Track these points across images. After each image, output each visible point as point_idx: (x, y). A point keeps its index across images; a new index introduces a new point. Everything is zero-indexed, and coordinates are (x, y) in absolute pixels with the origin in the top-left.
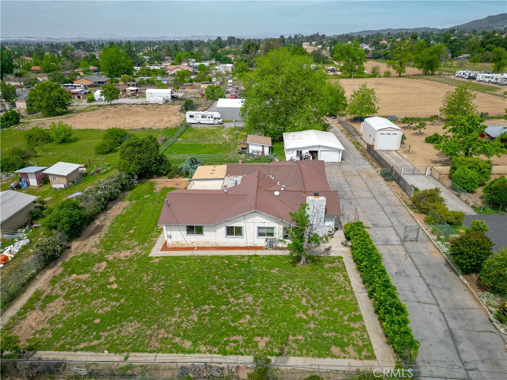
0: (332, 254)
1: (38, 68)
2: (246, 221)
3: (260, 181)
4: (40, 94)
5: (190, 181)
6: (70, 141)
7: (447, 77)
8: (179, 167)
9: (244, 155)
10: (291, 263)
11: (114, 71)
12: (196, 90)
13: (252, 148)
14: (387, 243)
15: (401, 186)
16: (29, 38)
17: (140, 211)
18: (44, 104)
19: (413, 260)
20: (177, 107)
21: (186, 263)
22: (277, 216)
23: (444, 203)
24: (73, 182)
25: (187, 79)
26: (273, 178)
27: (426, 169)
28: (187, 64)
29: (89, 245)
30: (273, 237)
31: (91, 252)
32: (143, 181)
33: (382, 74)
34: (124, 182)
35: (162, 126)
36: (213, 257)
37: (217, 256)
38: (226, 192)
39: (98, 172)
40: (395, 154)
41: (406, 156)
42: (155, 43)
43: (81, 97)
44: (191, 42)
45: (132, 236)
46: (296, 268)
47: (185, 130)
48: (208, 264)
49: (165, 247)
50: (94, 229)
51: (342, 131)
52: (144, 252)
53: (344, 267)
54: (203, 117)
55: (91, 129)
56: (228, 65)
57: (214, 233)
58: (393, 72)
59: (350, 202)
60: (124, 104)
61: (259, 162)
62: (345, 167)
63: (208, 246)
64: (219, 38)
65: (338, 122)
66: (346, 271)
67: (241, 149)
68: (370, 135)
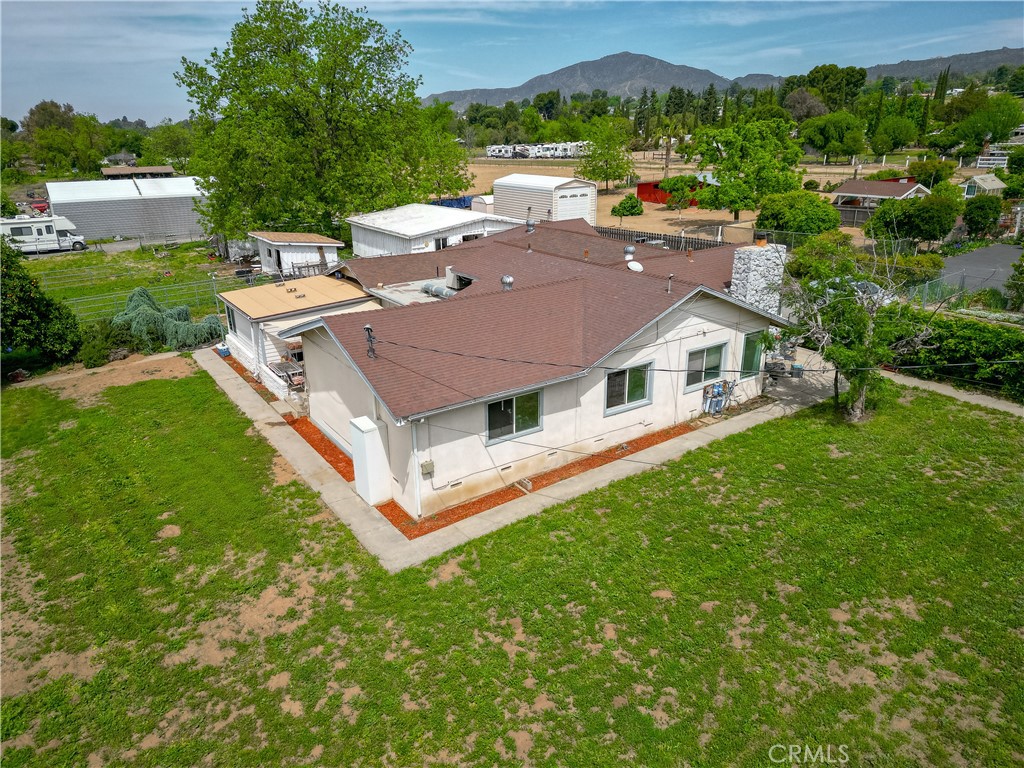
8: (117, 321)
49: (407, 525)
54: (17, 232)
57: (574, 410)
63: (553, 466)
67: (233, 276)
68: (529, 209)
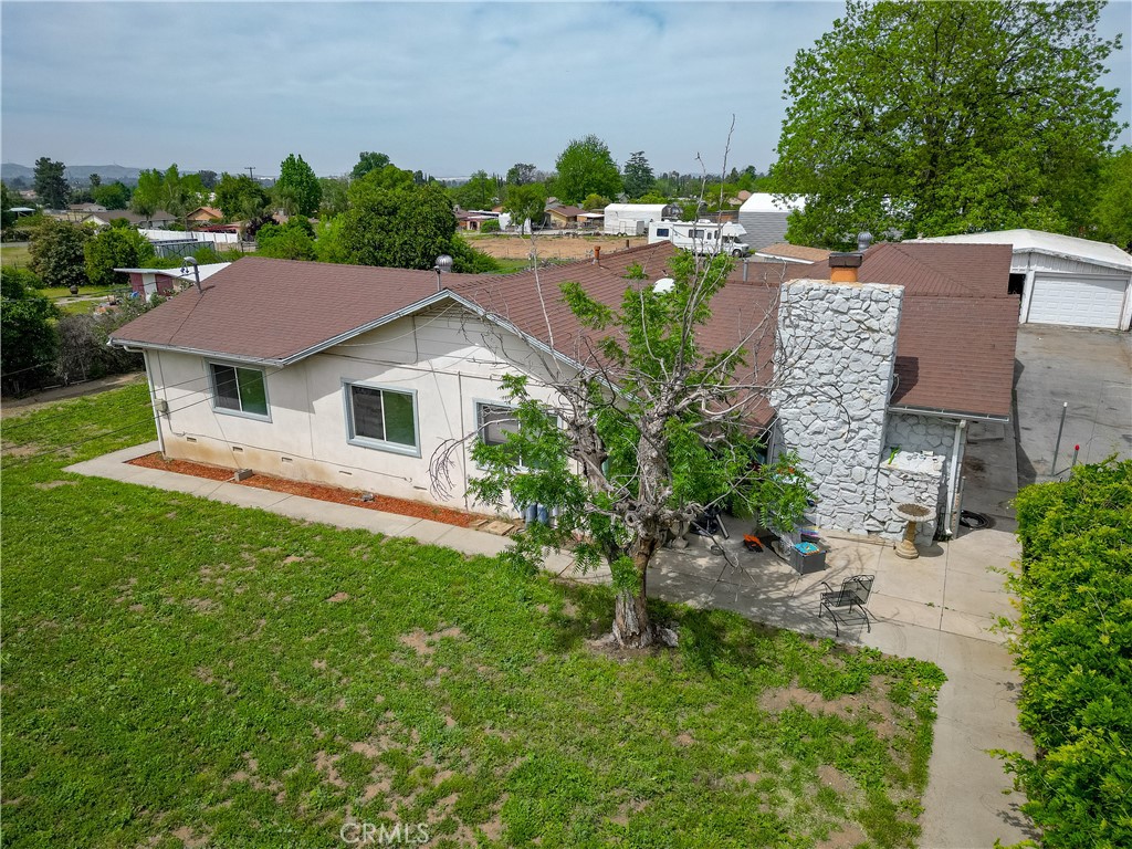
0: (873, 639)
2: (425, 366)
54: (694, 234)
57: (305, 417)
63: (288, 476)
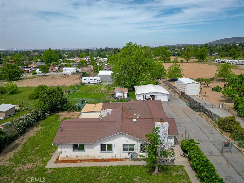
0: (176, 164)
1: (12, 60)
2: (115, 140)
3: (123, 112)
4: (6, 69)
5: (80, 113)
6: (16, 93)
7: (211, 62)
8: (75, 105)
9: (113, 98)
10: (147, 172)
11: (49, 61)
12: (89, 69)
13: (118, 94)
14: (211, 154)
15: (208, 115)
16: (13, 49)
17: (46, 134)
18: (7, 75)
19: (234, 168)
20: (78, 76)
21: (71, 174)
22: (136, 136)
23: (240, 125)
24: (10, 116)
25: (85, 64)
26: (131, 110)
27: (220, 104)
28: (85, 58)
29: (5, 159)
30: (134, 152)
31: (4, 165)
32: (53, 114)
33: (179, 61)
34: (39, 115)
35: (69, 84)
36: (91, 168)
37: (94, 167)
38: (101, 120)
39: (27, 109)
40: (198, 97)
41: (204, 98)
42: (72, 51)
43: (30, 72)
44: (88, 50)
45: (37, 151)
46: (152, 176)
47: (81, 86)
48: (87, 174)
49: (58, 161)
50: (12, 146)
51: (165, 86)
52: (42, 165)
53: (187, 175)
54: (91, 79)
55: (30, 87)
56: (105, 58)
57: (92, 149)
58: (185, 60)
59: (179, 125)
60: (51, 75)
61: (121, 102)
62: (171, 104)
63: (88, 159)
64: (101, 48)
65: (162, 82)
66: (189, 178)
67: (111, 95)
68: (182, 87)
